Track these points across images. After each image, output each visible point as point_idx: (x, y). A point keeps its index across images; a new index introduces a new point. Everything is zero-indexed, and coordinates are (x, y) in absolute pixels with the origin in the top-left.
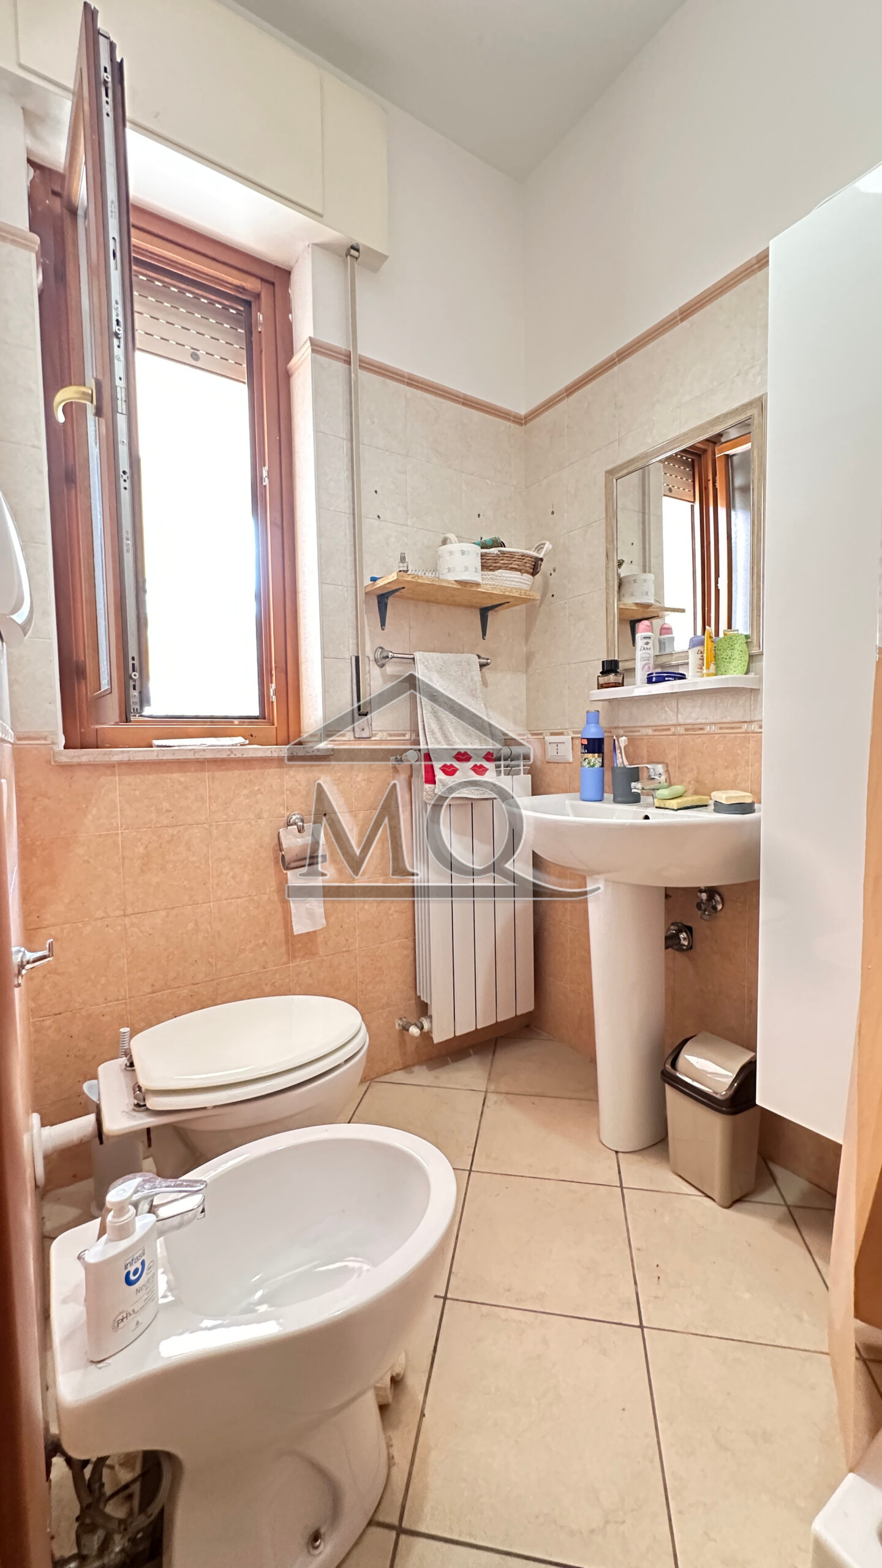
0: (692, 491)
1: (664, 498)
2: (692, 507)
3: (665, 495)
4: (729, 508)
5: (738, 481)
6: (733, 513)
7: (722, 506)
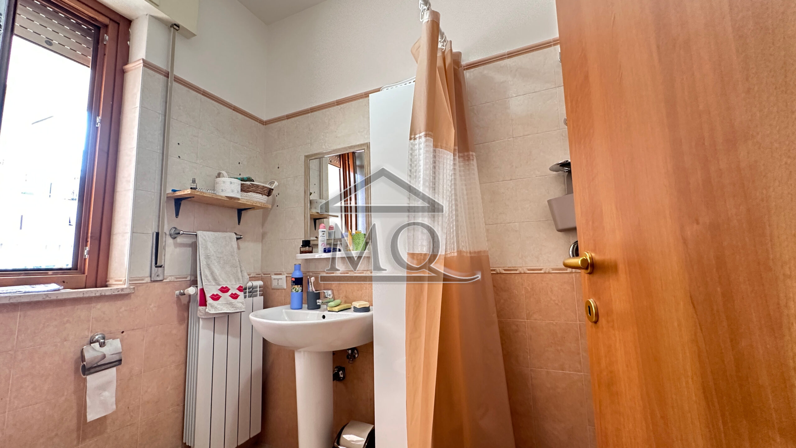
0: (339, 163)
1: (329, 165)
2: (340, 170)
3: (329, 163)
4: (355, 173)
5: (358, 163)
6: (356, 175)
7: (352, 172)
